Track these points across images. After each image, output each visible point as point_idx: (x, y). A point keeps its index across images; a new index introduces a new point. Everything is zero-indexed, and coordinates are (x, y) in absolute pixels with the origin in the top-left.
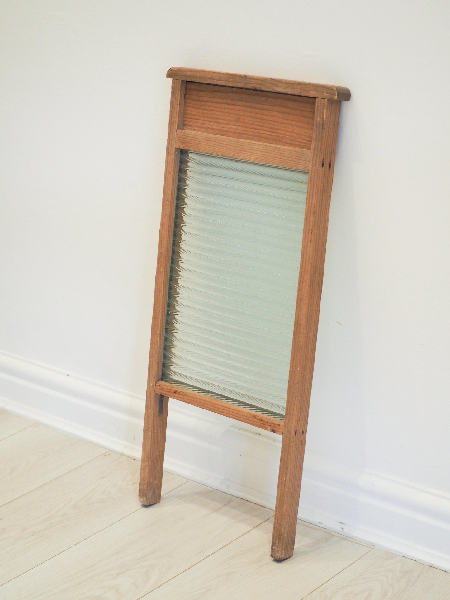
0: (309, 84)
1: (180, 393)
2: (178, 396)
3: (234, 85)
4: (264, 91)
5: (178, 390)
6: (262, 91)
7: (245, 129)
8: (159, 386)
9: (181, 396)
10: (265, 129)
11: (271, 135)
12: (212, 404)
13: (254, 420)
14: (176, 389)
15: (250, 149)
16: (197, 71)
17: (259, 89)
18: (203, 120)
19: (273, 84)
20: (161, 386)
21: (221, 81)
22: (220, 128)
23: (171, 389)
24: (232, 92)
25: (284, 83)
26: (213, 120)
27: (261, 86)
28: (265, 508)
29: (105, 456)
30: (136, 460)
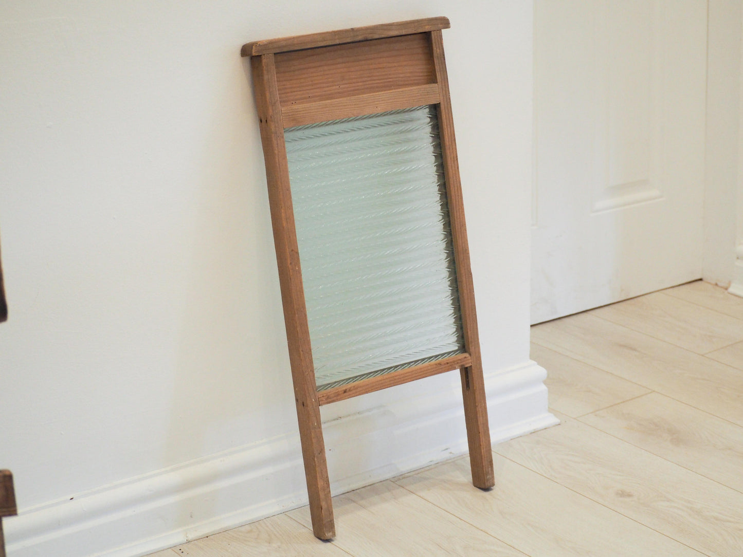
0: (422, 21)
1: (351, 389)
2: (351, 393)
4: (377, 39)
5: (347, 387)
6: (374, 39)
7: (354, 85)
8: (323, 396)
9: (354, 391)
10: (374, 78)
11: (383, 83)
14: (344, 389)
17: (370, 38)
18: (300, 91)
19: (385, 30)
21: (325, 41)
22: (324, 92)
23: (338, 391)
25: (396, 25)
26: (313, 87)
27: (372, 35)
28: (376, 484)
29: (182, 552)
30: (209, 536)
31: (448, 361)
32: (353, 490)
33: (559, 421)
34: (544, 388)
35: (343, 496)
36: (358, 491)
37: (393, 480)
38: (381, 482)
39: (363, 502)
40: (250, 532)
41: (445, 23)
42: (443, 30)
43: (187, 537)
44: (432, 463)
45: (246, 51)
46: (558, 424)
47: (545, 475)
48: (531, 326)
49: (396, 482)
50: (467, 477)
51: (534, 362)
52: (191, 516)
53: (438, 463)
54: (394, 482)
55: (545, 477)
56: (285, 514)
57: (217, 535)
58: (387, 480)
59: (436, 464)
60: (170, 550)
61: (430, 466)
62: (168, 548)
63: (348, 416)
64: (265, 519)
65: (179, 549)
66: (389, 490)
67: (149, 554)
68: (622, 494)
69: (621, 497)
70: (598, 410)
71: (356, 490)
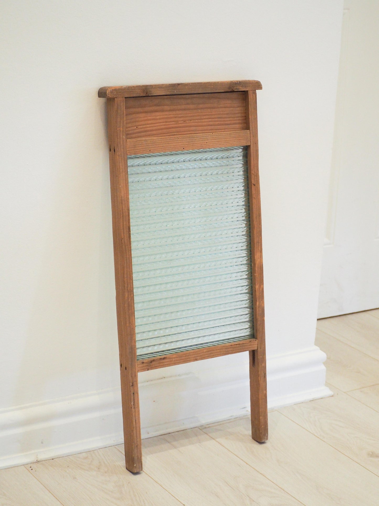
28: (187, 430)
29: (32, 469)
30: (55, 459)
32: (169, 433)
33: (333, 394)
34: (323, 367)
35: (160, 437)
36: (173, 434)
37: (200, 428)
38: (191, 428)
39: (174, 443)
40: (86, 458)
41: (258, 85)
42: (256, 90)
43: (37, 458)
44: (231, 418)
46: (331, 395)
47: (316, 435)
48: (318, 320)
49: (202, 430)
51: (317, 347)
52: (42, 443)
53: (236, 418)
54: (201, 430)
55: (316, 436)
56: (115, 447)
57: (61, 458)
58: (196, 427)
59: (235, 418)
60: (23, 466)
61: (230, 419)
62: (21, 465)
63: (171, 377)
64: (99, 449)
65: (30, 467)
66: (196, 436)
67: (7, 469)
68: (372, 455)
69: (371, 457)
70: (363, 388)
71: (171, 433)
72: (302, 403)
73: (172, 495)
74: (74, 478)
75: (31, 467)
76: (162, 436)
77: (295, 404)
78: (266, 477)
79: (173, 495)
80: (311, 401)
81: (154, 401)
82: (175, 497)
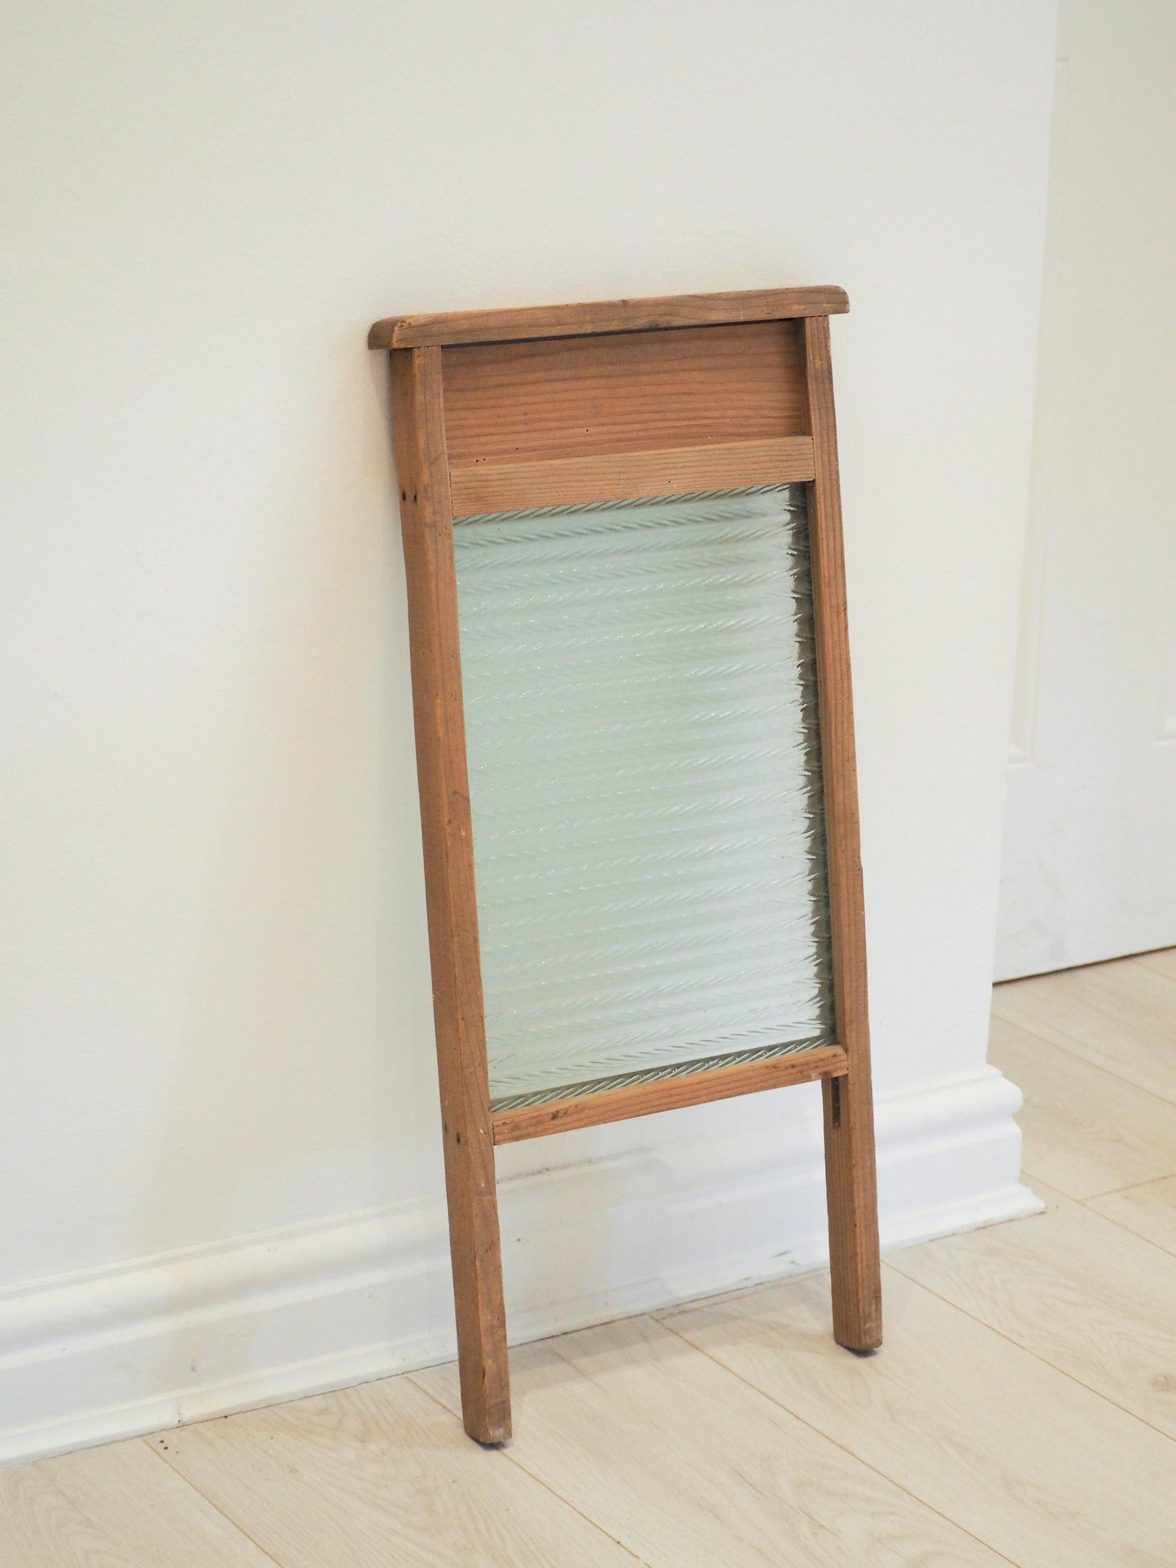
0: (786, 292)
1: (569, 1112)
2: (568, 1120)
3: (598, 330)
4: (679, 328)
5: (559, 1107)
6: (674, 328)
7: (621, 428)
8: (504, 1123)
9: (575, 1117)
10: (669, 416)
11: (688, 427)
12: (661, 1094)
13: (775, 1075)
14: (553, 1109)
15: (665, 469)
16: (489, 314)
17: (665, 325)
18: (496, 434)
19: (699, 308)
20: (507, 1121)
22: (550, 441)
23: (540, 1115)
24: (570, 350)
25: (726, 299)
26: (527, 428)
27: (668, 318)
28: (617, 1323)
29: (166, 1448)
30: (231, 1415)
31: (794, 1062)
32: (566, 1333)
33: (1043, 1206)
34: (1013, 1129)
35: (539, 1345)
36: (575, 1335)
37: (657, 1316)
38: (630, 1318)
39: (584, 1363)
40: (324, 1412)
41: (837, 300)
42: (830, 316)
43: (180, 1414)
44: (744, 1284)
45: (378, 336)
46: (1038, 1211)
47: (997, 1327)
48: (995, 985)
49: (664, 1322)
50: (822, 1322)
51: (994, 1071)
52: (193, 1369)
53: (761, 1284)
54: (657, 1320)
55: (999, 1333)
56: (407, 1378)
57: (249, 1414)
58: (644, 1314)
59: (756, 1285)
60: (138, 1441)
61: (743, 1288)
62: (135, 1437)
63: (566, 1166)
64: (360, 1384)
65: (159, 1441)
66: (646, 1339)
67: (92, 1447)
68: (1165, 1384)
69: (1162, 1390)
70: (1132, 1187)
71: (571, 1332)
72: (954, 1235)
73: (581, 1514)
74: (291, 1471)
75: (162, 1442)
76: (543, 1342)
77: (932, 1240)
78: (855, 1457)
79: (586, 1515)
80: (980, 1228)
81: (519, 1240)
82: (591, 1519)
